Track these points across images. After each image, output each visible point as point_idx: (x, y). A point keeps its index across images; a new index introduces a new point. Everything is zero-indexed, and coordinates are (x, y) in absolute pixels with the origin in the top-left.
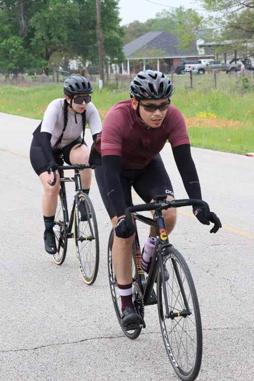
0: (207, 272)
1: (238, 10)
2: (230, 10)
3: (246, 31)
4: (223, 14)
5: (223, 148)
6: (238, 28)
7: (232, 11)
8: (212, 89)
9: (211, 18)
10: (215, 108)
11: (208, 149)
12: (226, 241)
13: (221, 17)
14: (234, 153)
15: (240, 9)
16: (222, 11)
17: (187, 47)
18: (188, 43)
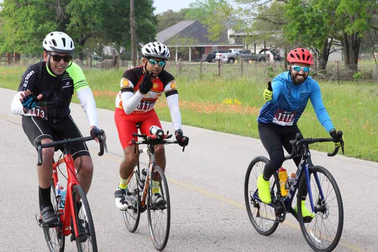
0: (215, 243)
1: (266, 2)
2: (258, 3)
3: (273, 23)
4: (251, 6)
5: (243, 132)
6: (266, 20)
7: (260, 4)
8: (238, 78)
9: (240, 9)
10: (241, 95)
11: (230, 133)
12: (235, 216)
13: (250, 9)
14: (254, 137)
15: (268, 2)
16: (251, 4)
17: (217, 37)
18: (218, 34)
